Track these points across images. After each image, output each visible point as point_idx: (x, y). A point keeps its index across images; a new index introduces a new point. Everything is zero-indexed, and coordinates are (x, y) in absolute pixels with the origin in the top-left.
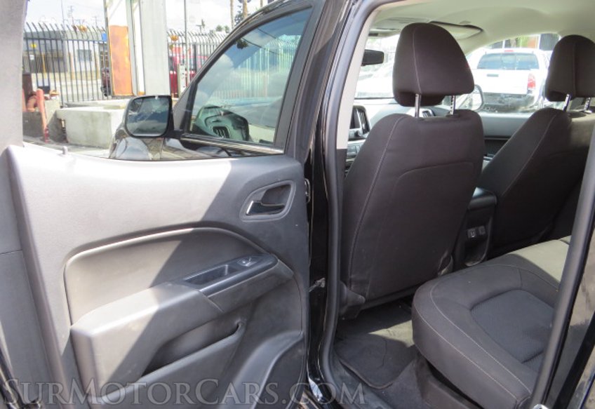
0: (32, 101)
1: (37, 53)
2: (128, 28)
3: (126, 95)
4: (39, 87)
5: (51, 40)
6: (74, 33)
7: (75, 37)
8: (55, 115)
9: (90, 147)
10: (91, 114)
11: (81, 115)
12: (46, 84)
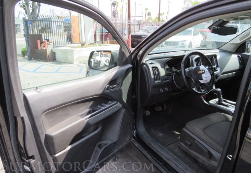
0: (43, 45)
1: (42, 26)
2: (78, 17)
3: (78, 42)
4: (45, 40)
5: (49, 21)
6: (58, 18)
7: (58, 20)
8: (52, 50)
9: (65, 63)
10: (66, 50)
11: (61, 50)
12: (48, 38)
